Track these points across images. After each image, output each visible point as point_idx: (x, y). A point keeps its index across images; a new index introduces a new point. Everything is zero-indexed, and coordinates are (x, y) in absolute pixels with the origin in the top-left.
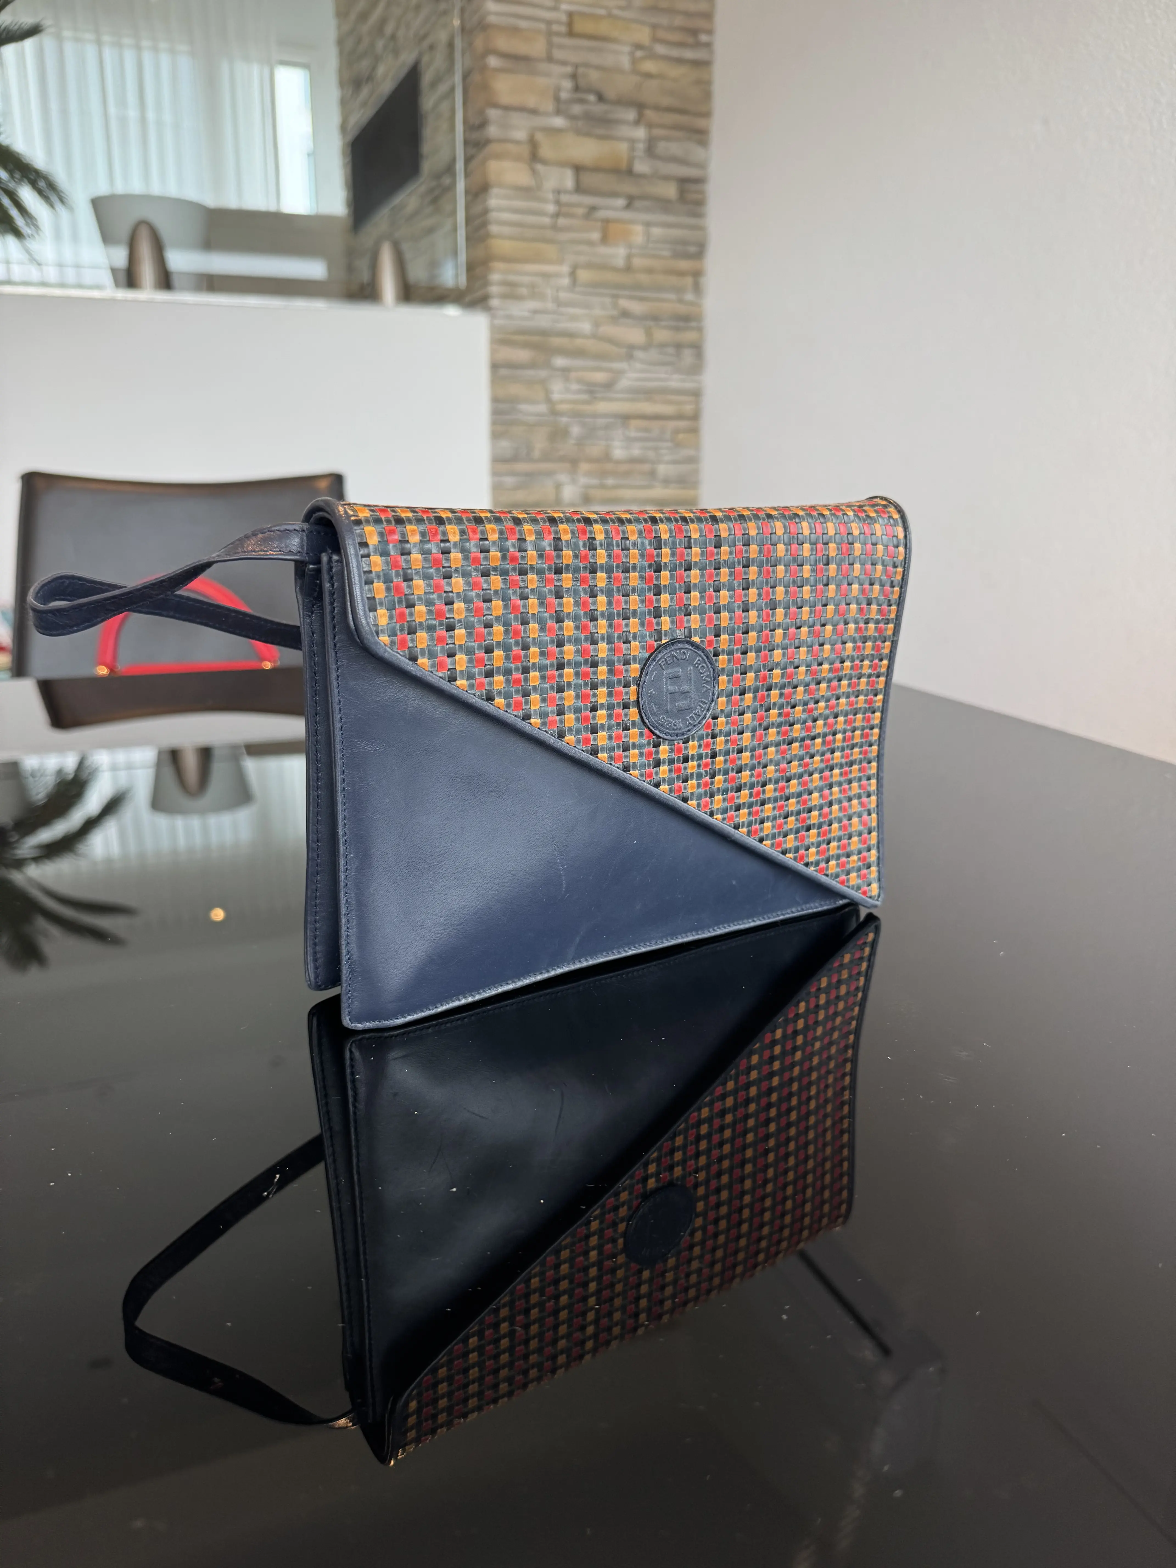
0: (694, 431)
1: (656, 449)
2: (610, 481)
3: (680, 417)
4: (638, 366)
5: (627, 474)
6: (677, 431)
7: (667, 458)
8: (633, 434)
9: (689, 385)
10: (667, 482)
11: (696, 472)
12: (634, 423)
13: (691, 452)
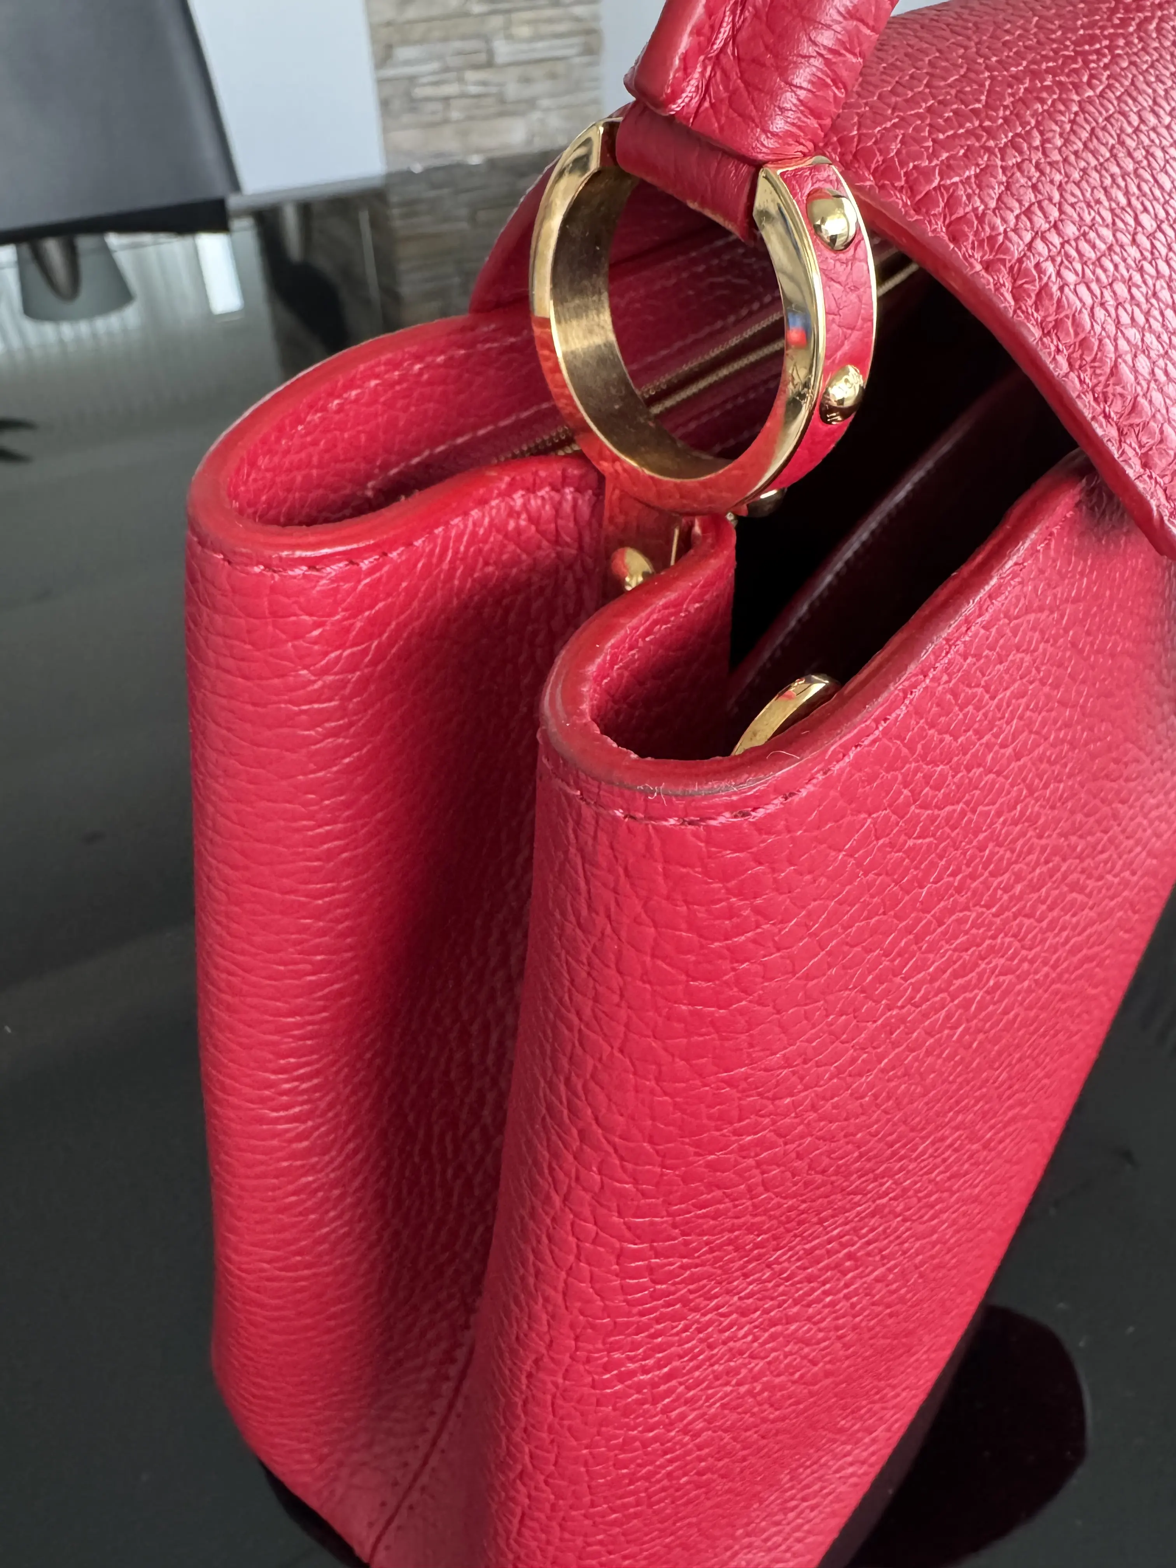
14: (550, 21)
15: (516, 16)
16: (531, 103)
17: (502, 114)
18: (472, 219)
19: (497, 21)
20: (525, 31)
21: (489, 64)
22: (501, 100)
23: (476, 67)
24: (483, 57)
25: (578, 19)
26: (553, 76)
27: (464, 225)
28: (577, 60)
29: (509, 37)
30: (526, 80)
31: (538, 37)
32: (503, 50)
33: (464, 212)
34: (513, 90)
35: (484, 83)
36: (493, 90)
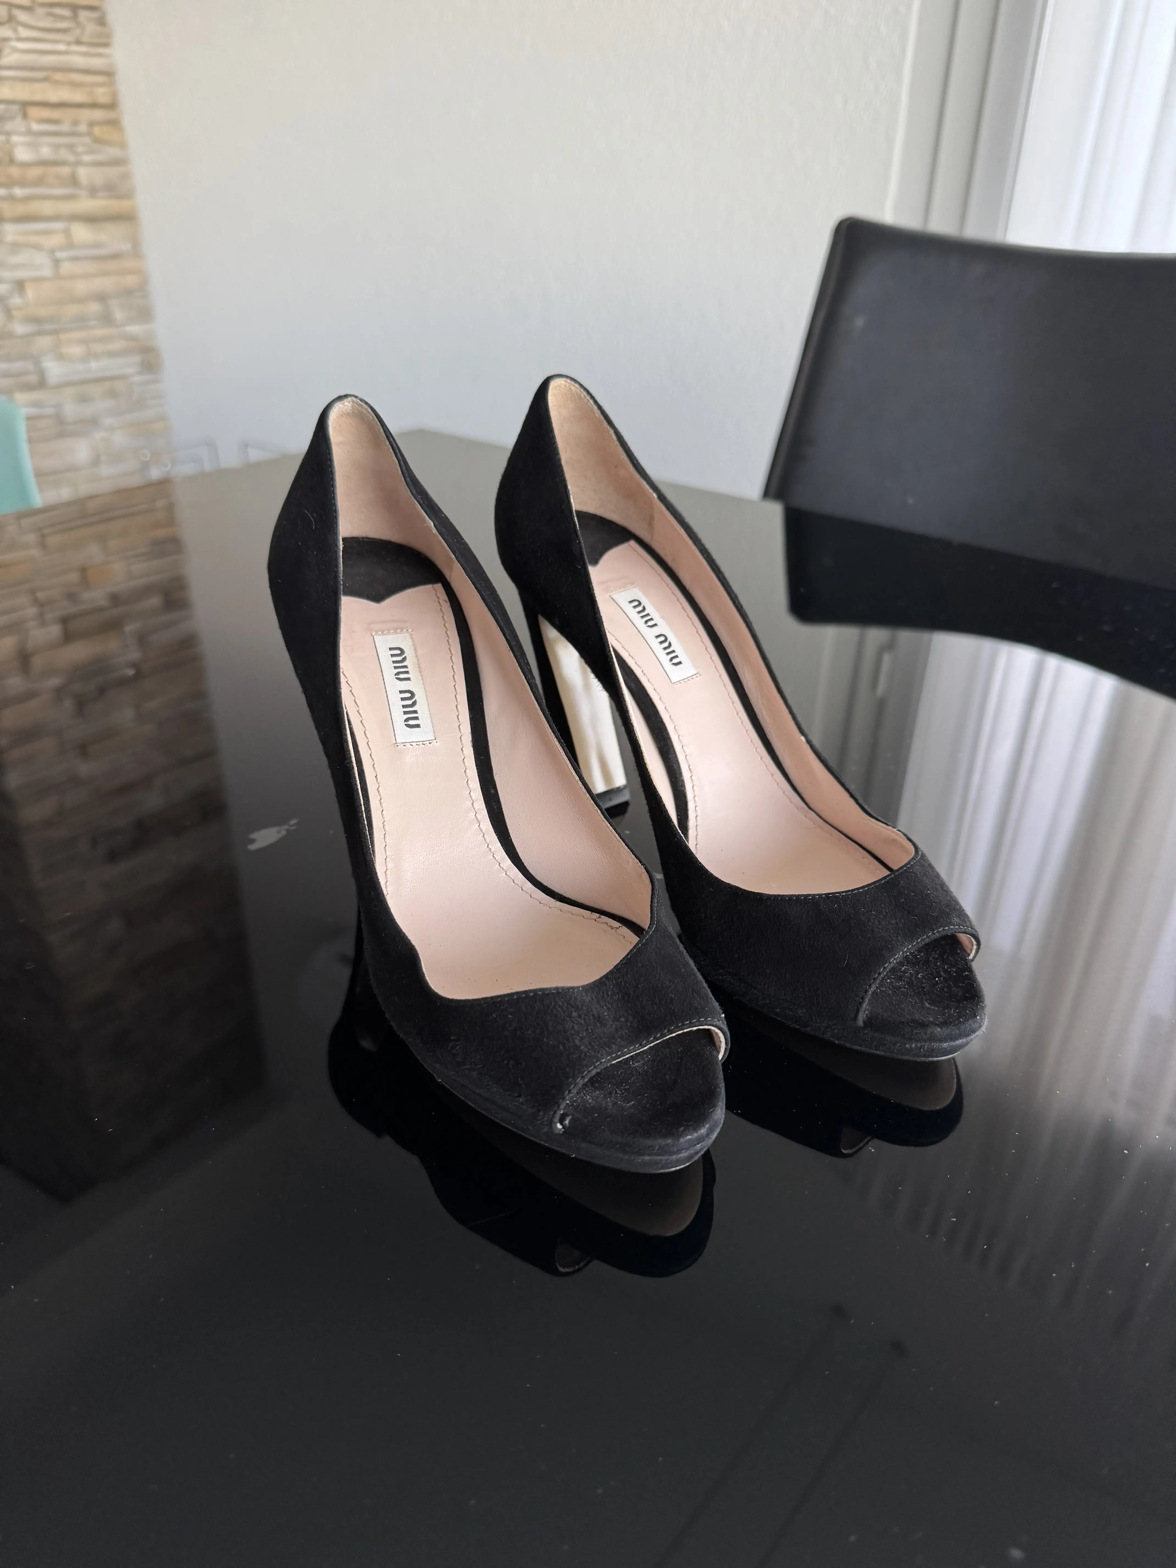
0: (115, 123)
1: (71, 147)
2: (18, 192)
3: (94, 105)
4: (24, 32)
5: (39, 182)
6: (92, 124)
7: (86, 158)
8: (36, 127)
9: (96, 63)
10: (93, 191)
11: (126, 176)
12: (33, 112)
13: (114, 152)
14: (103, 340)
15: (62, 336)
16: (93, 422)
17: (61, 435)
18: (43, 545)
19: (45, 342)
20: (76, 350)
21: (42, 384)
22: (59, 419)
23: (27, 387)
24: (33, 379)
25: (132, 338)
26: (113, 394)
27: (35, 552)
28: (137, 379)
29: (60, 357)
30: (84, 399)
31: (90, 356)
32: (54, 370)
33: (31, 538)
34: (70, 410)
35: (37, 404)
36: (49, 411)
